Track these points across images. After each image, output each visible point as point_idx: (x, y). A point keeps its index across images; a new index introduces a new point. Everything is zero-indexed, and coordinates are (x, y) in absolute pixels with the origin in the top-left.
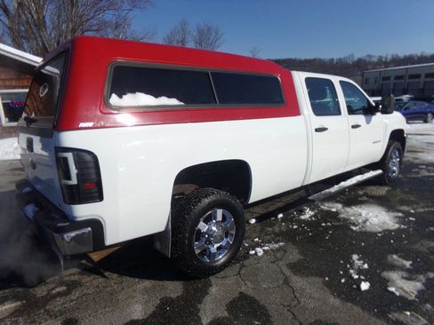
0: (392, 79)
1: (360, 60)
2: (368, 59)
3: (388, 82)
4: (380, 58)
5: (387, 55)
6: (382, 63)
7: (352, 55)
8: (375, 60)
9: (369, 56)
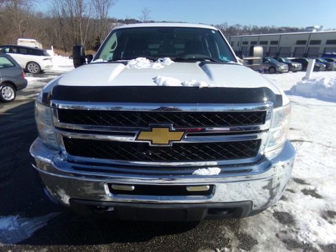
0: (249, 43)
1: (231, 28)
2: (237, 28)
3: (246, 45)
4: (245, 27)
5: (250, 26)
6: (246, 31)
7: (226, 24)
8: (242, 28)
9: (238, 25)
